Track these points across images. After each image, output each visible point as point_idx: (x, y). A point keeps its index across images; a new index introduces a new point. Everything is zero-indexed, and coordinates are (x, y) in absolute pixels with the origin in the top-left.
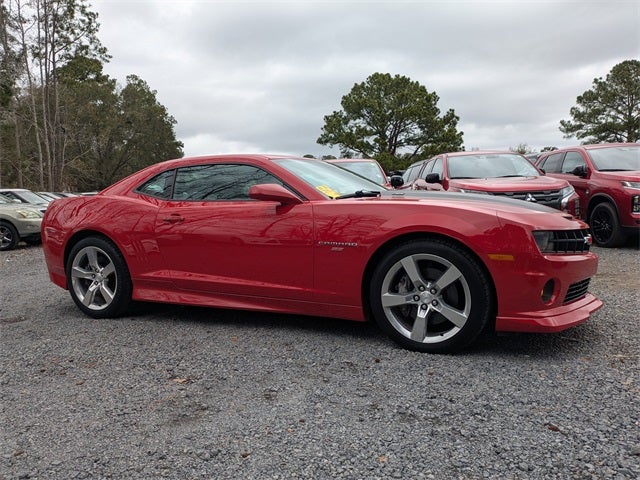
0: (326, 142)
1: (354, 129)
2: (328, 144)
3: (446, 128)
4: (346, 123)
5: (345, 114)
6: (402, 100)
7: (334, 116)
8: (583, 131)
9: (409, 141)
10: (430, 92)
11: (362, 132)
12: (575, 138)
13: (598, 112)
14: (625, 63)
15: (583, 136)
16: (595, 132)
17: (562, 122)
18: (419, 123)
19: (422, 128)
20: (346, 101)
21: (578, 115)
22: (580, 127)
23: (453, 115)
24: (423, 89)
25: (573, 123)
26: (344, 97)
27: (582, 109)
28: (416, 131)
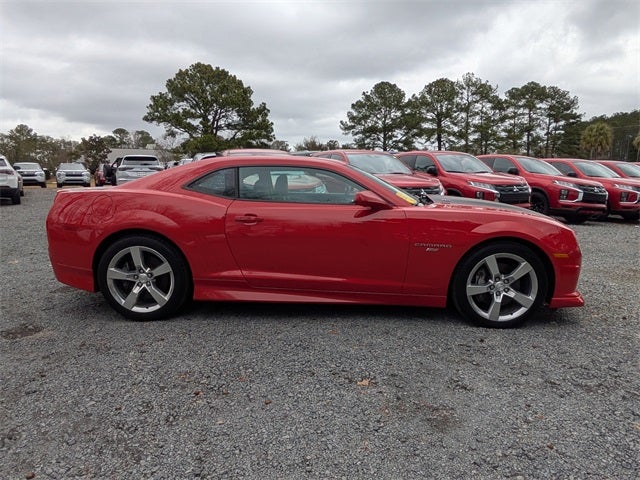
0: (153, 120)
1: (181, 111)
2: (155, 122)
3: (260, 119)
4: (172, 105)
5: (170, 96)
6: (224, 89)
7: (161, 97)
8: (356, 131)
9: (229, 126)
10: (245, 86)
11: (187, 114)
12: (350, 135)
13: (366, 117)
14: (382, 83)
15: (357, 134)
16: (364, 132)
17: (341, 122)
18: (238, 112)
19: (239, 115)
20: (170, 84)
21: (352, 118)
22: (353, 127)
23: (265, 108)
24: (240, 83)
25: (349, 124)
26: (170, 81)
27: (355, 114)
28: (235, 117)
